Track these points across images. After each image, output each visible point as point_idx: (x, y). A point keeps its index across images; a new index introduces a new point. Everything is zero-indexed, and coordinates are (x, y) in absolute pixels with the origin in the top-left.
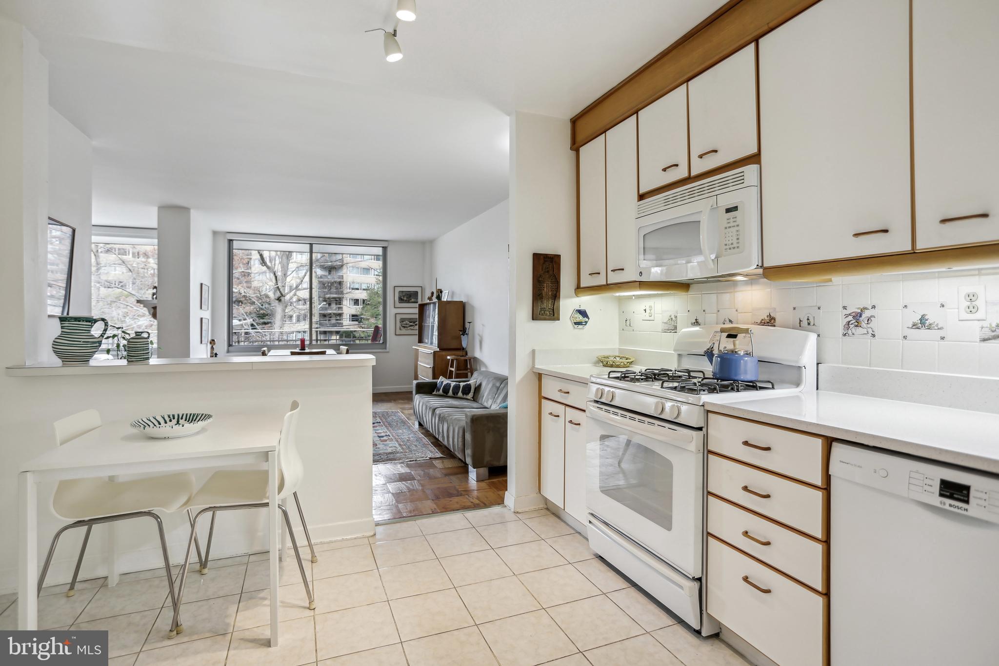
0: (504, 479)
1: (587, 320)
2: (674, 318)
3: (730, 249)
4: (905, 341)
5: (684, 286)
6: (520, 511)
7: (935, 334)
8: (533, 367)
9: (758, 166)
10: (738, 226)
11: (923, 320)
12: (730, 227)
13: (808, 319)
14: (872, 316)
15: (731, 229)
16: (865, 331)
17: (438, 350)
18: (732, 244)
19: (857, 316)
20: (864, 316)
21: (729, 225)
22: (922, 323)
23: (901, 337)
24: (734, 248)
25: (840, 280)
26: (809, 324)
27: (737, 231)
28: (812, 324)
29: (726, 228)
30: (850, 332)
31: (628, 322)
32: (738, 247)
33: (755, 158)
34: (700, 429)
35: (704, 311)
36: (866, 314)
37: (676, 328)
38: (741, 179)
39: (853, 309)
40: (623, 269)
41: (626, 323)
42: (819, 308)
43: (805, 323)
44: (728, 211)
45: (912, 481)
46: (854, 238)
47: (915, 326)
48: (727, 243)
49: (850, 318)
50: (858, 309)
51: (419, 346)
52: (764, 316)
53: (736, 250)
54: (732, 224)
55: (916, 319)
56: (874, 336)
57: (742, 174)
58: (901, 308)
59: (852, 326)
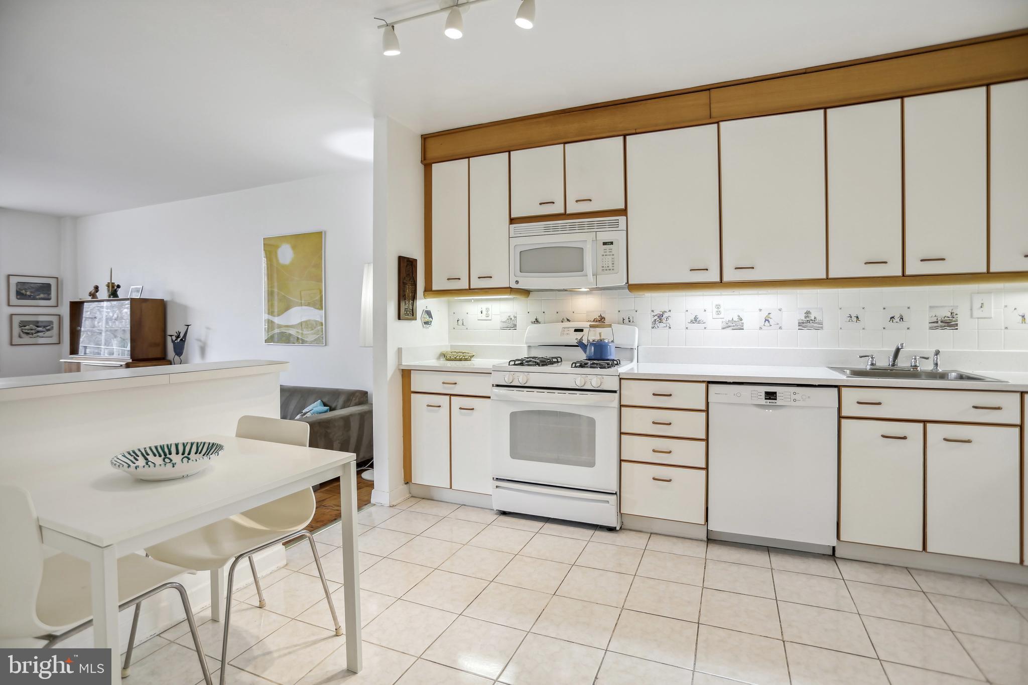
0: (338, 484)
1: (431, 319)
2: (513, 318)
3: (606, 270)
4: (687, 330)
5: (526, 292)
6: (394, 503)
7: (703, 326)
8: (400, 364)
9: (625, 217)
10: (613, 255)
11: (696, 319)
12: (606, 255)
13: (629, 318)
14: (669, 316)
15: (608, 257)
16: (665, 325)
17: (131, 361)
18: (608, 267)
19: (660, 317)
20: (664, 316)
21: (606, 254)
22: (695, 320)
23: (685, 328)
24: (610, 270)
25: (648, 295)
26: (629, 321)
27: (613, 259)
28: (631, 321)
29: (603, 255)
30: (656, 326)
31: (460, 322)
32: (613, 269)
33: (623, 212)
34: (615, 392)
35: (544, 312)
36: (665, 315)
37: (515, 326)
38: (616, 224)
39: (657, 312)
40: (491, 277)
41: (459, 323)
42: (636, 311)
43: (627, 321)
44: (605, 244)
45: (753, 395)
46: (690, 272)
47: (692, 322)
48: (605, 266)
49: (656, 317)
50: (661, 312)
51: (72, 358)
52: (597, 316)
53: (611, 271)
54: (608, 253)
55: (692, 318)
56: (670, 328)
57: (617, 221)
58: (685, 311)
59: (657, 322)
